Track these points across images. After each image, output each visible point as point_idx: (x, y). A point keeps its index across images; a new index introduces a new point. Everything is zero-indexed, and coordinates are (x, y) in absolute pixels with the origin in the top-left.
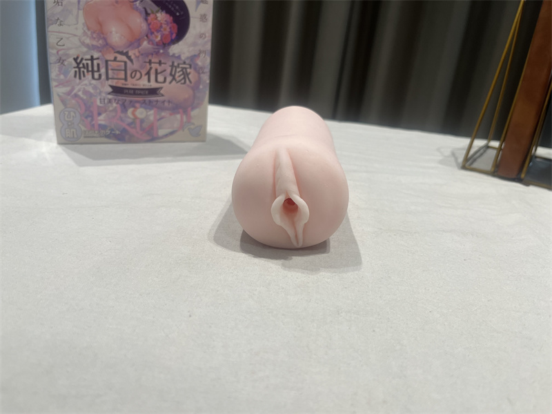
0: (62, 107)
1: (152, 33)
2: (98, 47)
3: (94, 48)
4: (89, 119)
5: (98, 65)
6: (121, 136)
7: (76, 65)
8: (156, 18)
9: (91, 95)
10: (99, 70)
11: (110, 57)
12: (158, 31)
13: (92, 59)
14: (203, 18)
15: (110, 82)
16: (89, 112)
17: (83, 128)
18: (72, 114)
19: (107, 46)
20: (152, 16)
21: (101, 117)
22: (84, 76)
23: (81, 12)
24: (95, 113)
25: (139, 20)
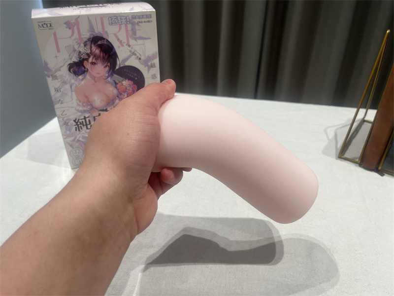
0: (71, 149)
1: (121, 94)
2: (88, 111)
3: (85, 111)
5: (89, 120)
7: (75, 124)
8: (123, 85)
10: (90, 123)
11: (96, 114)
12: (124, 92)
13: (85, 118)
14: (154, 77)
18: (78, 151)
19: (93, 108)
20: (119, 84)
22: (82, 129)
23: (73, 93)
25: (111, 89)
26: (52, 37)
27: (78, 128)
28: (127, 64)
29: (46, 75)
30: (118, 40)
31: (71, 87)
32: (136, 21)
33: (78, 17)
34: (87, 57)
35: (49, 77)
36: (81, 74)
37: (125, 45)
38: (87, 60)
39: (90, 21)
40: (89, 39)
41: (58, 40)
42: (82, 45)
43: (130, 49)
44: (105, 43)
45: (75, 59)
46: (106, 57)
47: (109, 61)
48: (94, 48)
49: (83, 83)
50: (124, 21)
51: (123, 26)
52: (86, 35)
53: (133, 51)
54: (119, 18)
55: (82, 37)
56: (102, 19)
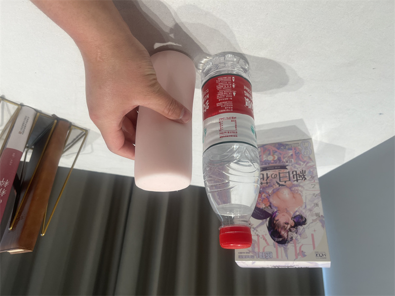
0: (311, 156)
1: (267, 197)
2: (295, 186)
3: (297, 186)
4: (297, 152)
5: (294, 178)
6: (280, 146)
7: (305, 176)
8: (265, 205)
9: (297, 163)
10: (294, 175)
11: (288, 183)
12: (264, 199)
13: (297, 180)
15: (287, 171)
16: (297, 155)
17: (300, 147)
18: (305, 153)
19: (290, 188)
20: (267, 205)
21: (291, 154)
22: (301, 172)
24: (294, 155)
25: (274, 202)
26: (316, 246)
27: (303, 172)
28: (260, 221)
29: (323, 217)
30: (266, 240)
31: (306, 207)
32: (251, 254)
33: (296, 259)
34: (291, 229)
35: (322, 216)
36: (297, 216)
37: (261, 236)
38: (292, 227)
39: (287, 256)
40: (289, 242)
41: (312, 243)
42: (294, 238)
43: (257, 233)
44: (276, 239)
45: (300, 228)
46: (276, 228)
47: (274, 224)
48: (285, 235)
49: (296, 209)
50: (260, 255)
51: (261, 251)
52: (290, 246)
53: (255, 231)
54: (264, 257)
55: (293, 245)
56: (277, 257)
